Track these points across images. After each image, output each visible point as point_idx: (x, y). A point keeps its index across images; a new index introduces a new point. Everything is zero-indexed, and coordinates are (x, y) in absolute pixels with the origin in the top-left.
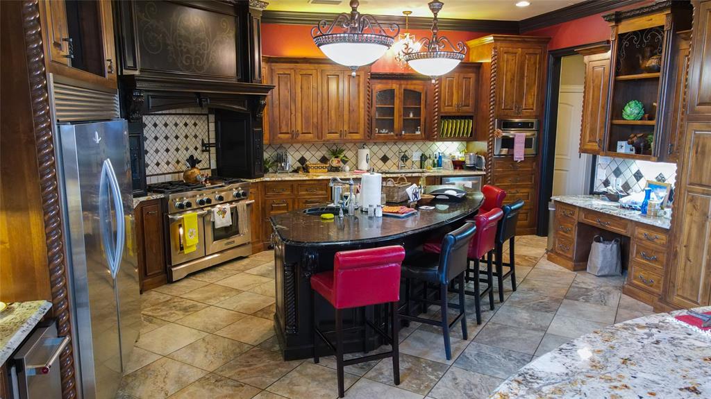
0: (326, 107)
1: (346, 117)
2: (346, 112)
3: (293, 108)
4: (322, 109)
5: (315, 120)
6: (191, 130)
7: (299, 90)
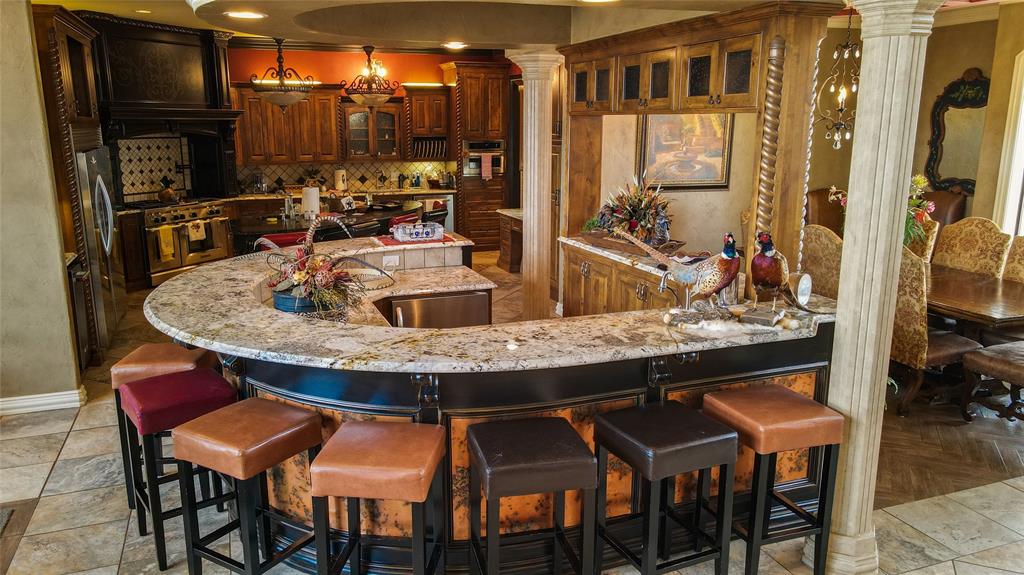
0: (298, 131)
1: (319, 140)
2: (318, 135)
3: (265, 130)
4: (294, 132)
5: (288, 143)
6: (164, 153)
7: (270, 114)
